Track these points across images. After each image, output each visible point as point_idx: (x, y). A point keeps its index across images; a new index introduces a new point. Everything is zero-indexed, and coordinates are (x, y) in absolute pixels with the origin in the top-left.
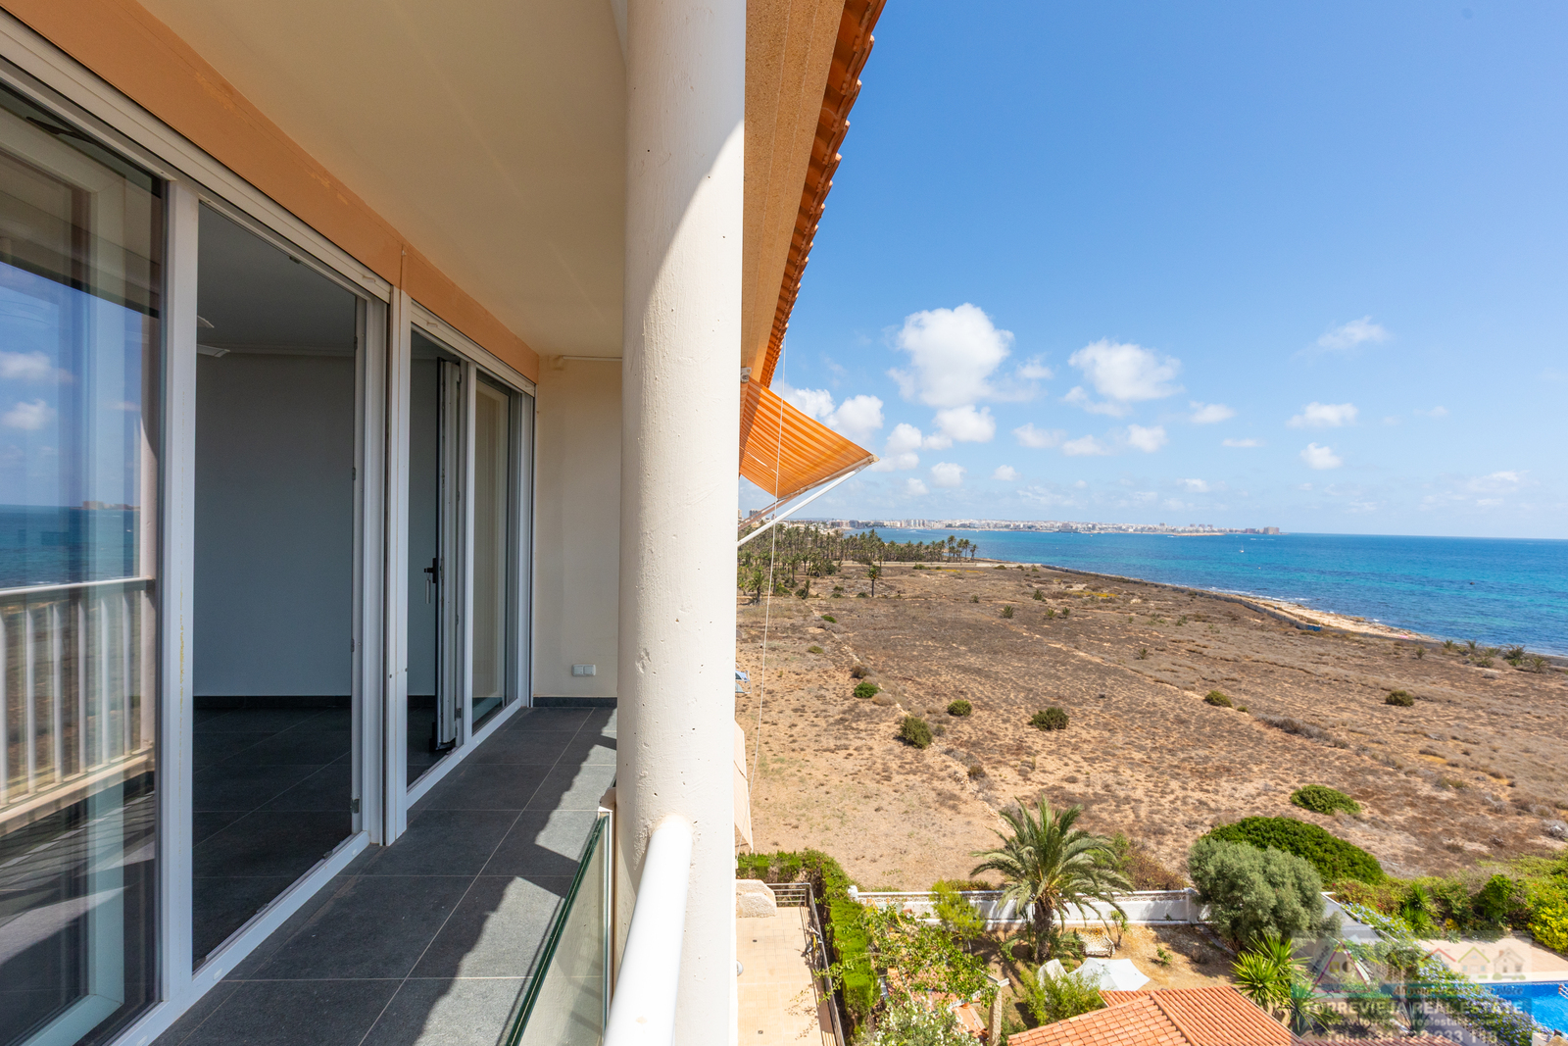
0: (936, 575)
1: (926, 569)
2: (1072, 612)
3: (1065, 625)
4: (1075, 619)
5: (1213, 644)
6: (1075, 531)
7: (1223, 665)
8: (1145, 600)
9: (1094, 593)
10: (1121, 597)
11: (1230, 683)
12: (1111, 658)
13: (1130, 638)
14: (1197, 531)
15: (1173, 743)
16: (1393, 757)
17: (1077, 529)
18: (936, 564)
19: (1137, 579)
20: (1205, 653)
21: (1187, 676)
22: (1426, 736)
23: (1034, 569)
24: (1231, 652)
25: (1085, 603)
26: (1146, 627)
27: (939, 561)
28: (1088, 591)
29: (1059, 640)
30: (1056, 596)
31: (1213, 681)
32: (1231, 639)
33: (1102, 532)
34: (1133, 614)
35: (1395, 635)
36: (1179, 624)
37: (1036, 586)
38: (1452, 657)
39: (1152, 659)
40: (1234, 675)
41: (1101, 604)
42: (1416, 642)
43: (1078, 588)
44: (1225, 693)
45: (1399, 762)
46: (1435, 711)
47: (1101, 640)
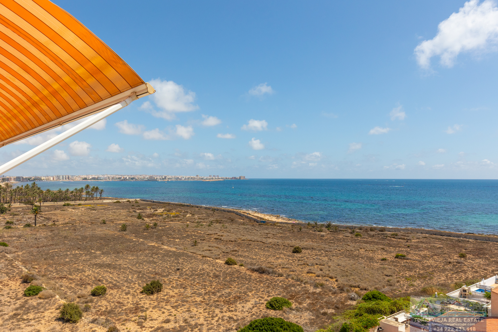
0: (79, 209)
1: (72, 205)
2: (158, 224)
3: (155, 232)
4: (160, 228)
5: (225, 234)
6: (156, 180)
7: (230, 244)
8: (193, 215)
9: (168, 213)
10: (182, 214)
11: (234, 252)
12: (180, 247)
13: (188, 235)
14: (212, 179)
15: (214, 289)
16: (299, 277)
17: (157, 179)
18: (78, 202)
19: (188, 204)
20: (222, 239)
21: (218, 252)
22: (308, 265)
23: (136, 202)
24: (233, 237)
25: (164, 219)
26: (195, 228)
27: (79, 200)
28: (165, 212)
29: (152, 241)
30: (149, 216)
31: (227, 253)
32: (232, 231)
33: (170, 180)
34: (188, 222)
35: (290, 222)
36: (209, 226)
37: (138, 211)
38: (310, 229)
39: (199, 245)
40: (236, 248)
41: (173, 219)
42: (298, 224)
43: (160, 211)
44: (233, 258)
45: (301, 279)
46: (309, 253)
47: (174, 238)
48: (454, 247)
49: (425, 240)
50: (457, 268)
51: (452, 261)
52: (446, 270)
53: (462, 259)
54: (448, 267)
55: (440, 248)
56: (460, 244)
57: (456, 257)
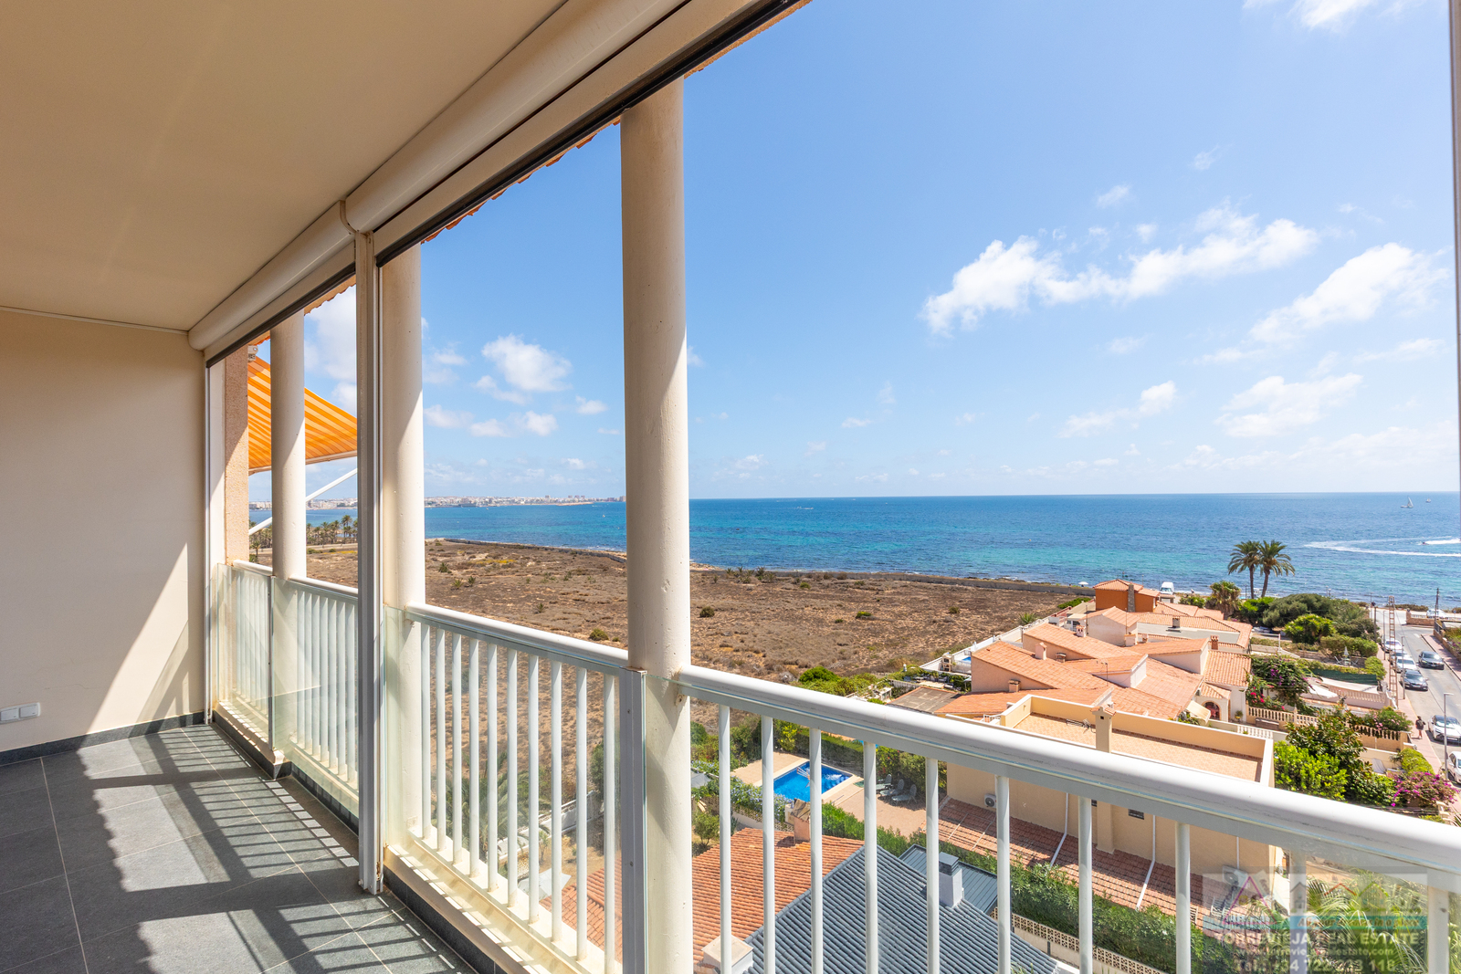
0: (331, 558)
1: (317, 552)
2: (477, 580)
3: (472, 593)
4: (480, 586)
5: (592, 592)
6: (473, 506)
7: (600, 608)
8: (538, 562)
9: (495, 561)
10: (518, 561)
11: (606, 621)
12: (514, 616)
13: (528, 596)
14: (574, 501)
15: (569, 678)
16: (707, 653)
17: (475, 503)
18: (330, 547)
19: (530, 545)
20: (587, 600)
21: (575, 621)
22: (722, 634)
23: (438, 544)
24: (604, 596)
25: (488, 571)
26: (541, 585)
27: (332, 542)
28: (490, 559)
29: (467, 607)
30: (460, 567)
31: (594, 622)
32: (604, 586)
33: (498, 505)
34: (530, 575)
35: (701, 569)
36: (566, 579)
37: (441, 559)
38: (732, 579)
39: (547, 612)
40: (609, 614)
41: (502, 570)
42: (713, 572)
43: (480, 557)
44: (603, 629)
45: (710, 656)
46: (726, 617)
47: (504, 602)
48: (944, 598)
49: (903, 590)
50: (944, 629)
51: (937, 619)
52: (928, 632)
53: (953, 615)
54: (932, 628)
55: (924, 600)
56: (954, 594)
57: (944, 614)
